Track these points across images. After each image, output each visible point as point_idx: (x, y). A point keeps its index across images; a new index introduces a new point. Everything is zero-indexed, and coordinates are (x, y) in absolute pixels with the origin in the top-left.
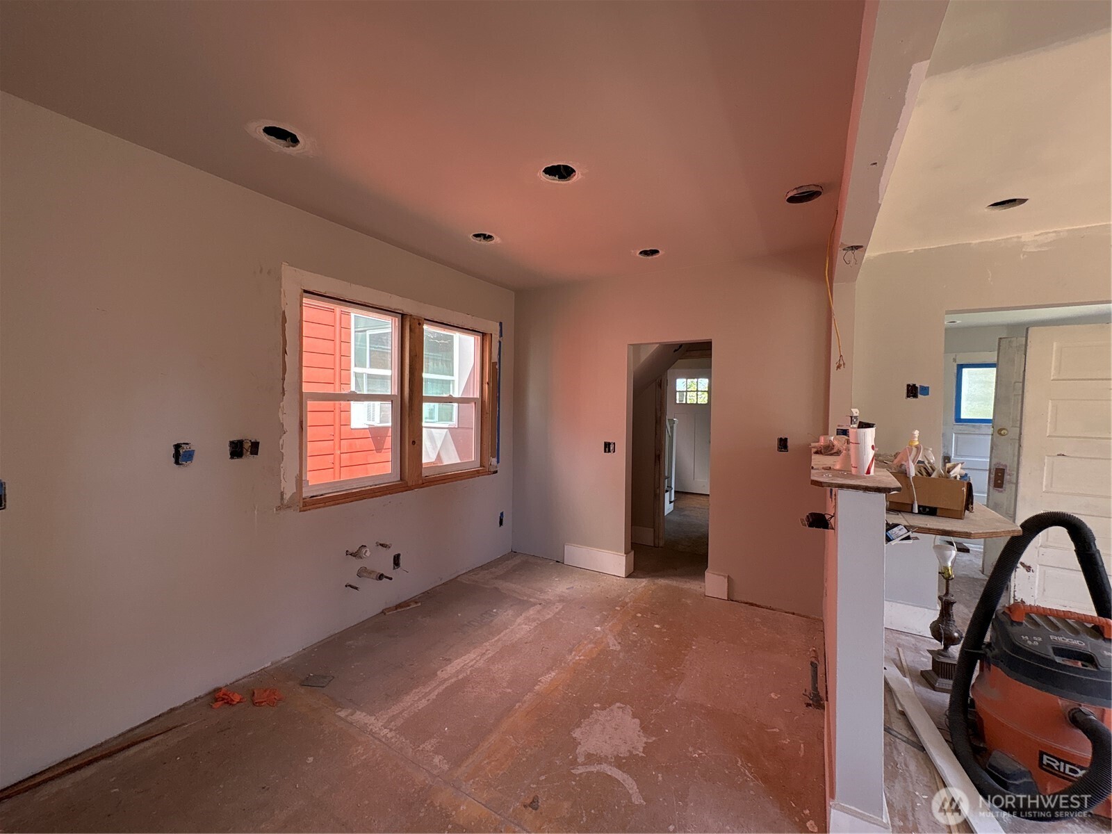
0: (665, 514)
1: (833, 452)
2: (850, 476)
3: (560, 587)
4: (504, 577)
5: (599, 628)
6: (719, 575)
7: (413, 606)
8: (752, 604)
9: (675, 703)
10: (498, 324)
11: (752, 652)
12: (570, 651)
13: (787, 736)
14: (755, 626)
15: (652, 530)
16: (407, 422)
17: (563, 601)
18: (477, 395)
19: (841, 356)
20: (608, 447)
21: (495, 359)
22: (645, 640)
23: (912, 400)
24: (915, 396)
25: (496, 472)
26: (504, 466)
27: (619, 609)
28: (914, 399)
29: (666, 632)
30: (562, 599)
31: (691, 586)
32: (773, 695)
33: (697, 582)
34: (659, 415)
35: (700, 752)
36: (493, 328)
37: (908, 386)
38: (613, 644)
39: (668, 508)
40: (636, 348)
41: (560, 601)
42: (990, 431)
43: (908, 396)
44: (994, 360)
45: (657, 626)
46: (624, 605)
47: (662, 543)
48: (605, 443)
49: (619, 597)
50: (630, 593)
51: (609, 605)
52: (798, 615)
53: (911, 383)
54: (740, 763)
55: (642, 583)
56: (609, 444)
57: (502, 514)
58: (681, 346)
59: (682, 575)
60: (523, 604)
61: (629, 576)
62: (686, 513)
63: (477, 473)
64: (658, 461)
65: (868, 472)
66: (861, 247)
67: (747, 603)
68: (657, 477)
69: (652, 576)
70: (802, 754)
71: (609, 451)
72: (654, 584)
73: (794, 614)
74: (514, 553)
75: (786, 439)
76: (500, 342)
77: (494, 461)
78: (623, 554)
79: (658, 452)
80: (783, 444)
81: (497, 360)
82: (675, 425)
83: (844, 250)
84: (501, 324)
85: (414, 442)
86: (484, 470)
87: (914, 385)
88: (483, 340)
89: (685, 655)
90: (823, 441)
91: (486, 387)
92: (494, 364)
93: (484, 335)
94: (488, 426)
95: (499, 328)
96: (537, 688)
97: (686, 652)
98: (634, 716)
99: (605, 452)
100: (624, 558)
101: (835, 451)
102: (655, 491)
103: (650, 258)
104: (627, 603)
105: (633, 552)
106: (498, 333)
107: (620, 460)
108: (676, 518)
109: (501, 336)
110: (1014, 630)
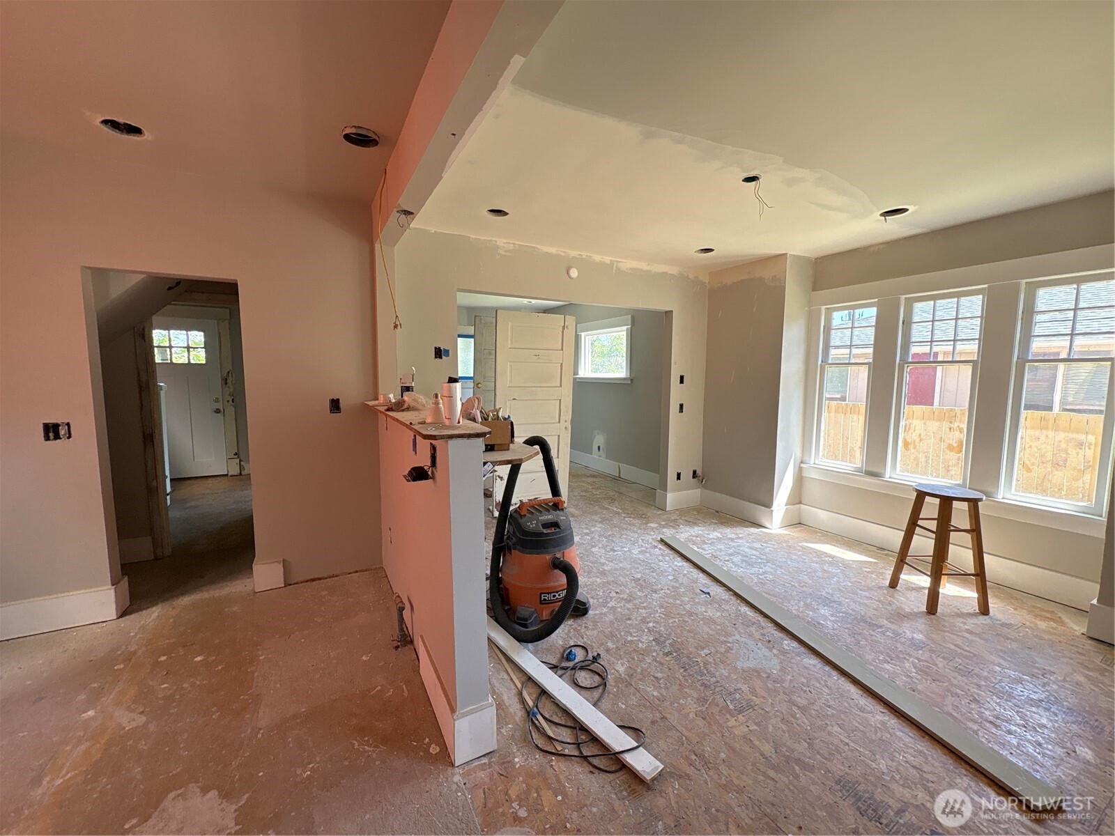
1: (403, 408)
2: (445, 427)
5: (91, 713)
6: (271, 563)
8: (313, 580)
9: (260, 736)
11: (330, 627)
13: (389, 687)
14: (324, 600)
15: (150, 537)
19: (397, 316)
20: (52, 431)
22: (185, 685)
23: (438, 360)
24: (441, 357)
27: (122, 666)
28: (440, 360)
29: (215, 660)
31: (235, 588)
32: (364, 658)
33: (238, 582)
34: (144, 378)
35: (311, 766)
37: (436, 348)
38: (128, 720)
42: (472, 385)
43: (436, 357)
44: (472, 333)
45: (199, 659)
47: (168, 551)
49: (115, 650)
50: (134, 636)
52: (361, 571)
53: (437, 346)
54: (356, 744)
55: (152, 616)
58: (179, 282)
61: (124, 614)
62: (193, 503)
64: (150, 445)
65: (459, 422)
66: (412, 213)
67: (307, 581)
68: (150, 464)
69: (167, 599)
70: (406, 694)
71: (58, 437)
72: (174, 608)
73: (357, 572)
75: (338, 400)
78: (110, 586)
80: (335, 405)
83: (398, 212)
87: (440, 348)
89: (253, 672)
90: (382, 399)
97: (253, 668)
99: (46, 439)
100: (112, 592)
101: (405, 406)
102: (148, 484)
103: (124, 136)
104: (134, 653)
105: (126, 578)
110: (522, 521)
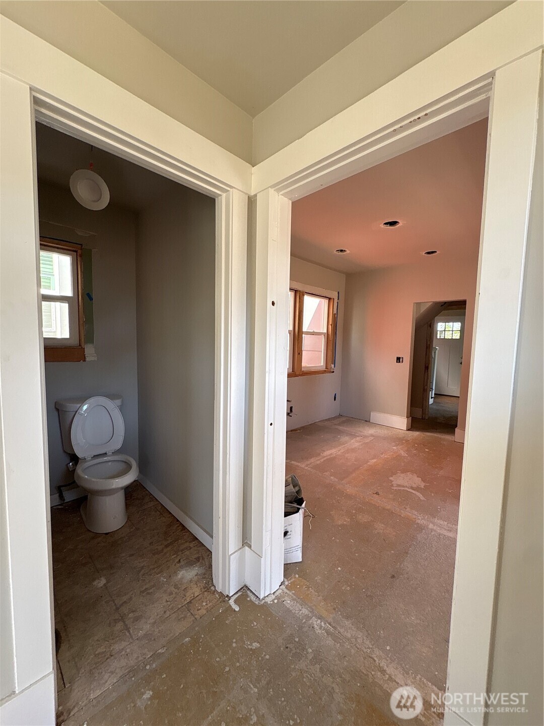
0: (430, 404)
3: (370, 431)
4: (339, 424)
5: (395, 448)
7: (299, 431)
9: (438, 475)
10: (337, 293)
12: (382, 454)
15: (421, 409)
16: (297, 344)
17: (373, 436)
18: (325, 331)
20: (398, 359)
21: (335, 312)
22: (421, 454)
25: (333, 372)
26: (337, 369)
27: (405, 442)
29: (432, 452)
30: (372, 435)
31: (448, 437)
34: (429, 343)
36: (334, 295)
38: (403, 453)
39: (431, 401)
40: (418, 305)
41: (371, 436)
45: (427, 450)
46: (407, 441)
47: (427, 418)
48: (397, 358)
49: (404, 437)
50: (410, 436)
51: (399, 440)
55: (416, 434)
56: (400, 358)
57: (335, 394)
58: (445, 303)
59: (440, 432)
60: (353, 436)
61: (408, 430)
62: (442, 405)
63: (324, 372)
64: (426, 371)
68: (426, 379)
69: (422, 431)
71: (399, 362)
74: (340, 416)
76: (338, 303)
77: (333, 366)
78: (406, 418)
79: (427, 365)
81: (336, 312)
82: (437, 351)
84: (338, 293)
85: (299, 354)
86: (327, 370)
88: (329, 302)
91: (330, 327)
92: (335, 314)
93: (330, 299)
94: (330, 348)
95: (337, 295)
96: (369, 463)
98: (418, 477)
99: (397, 362)
100: (406, 420)
102: (424, 387)
103: (431, 255)
104: (409, 440)
106: (337, 298)
107: (405, 368)
108: (435, 407)
109: (338, 299)
